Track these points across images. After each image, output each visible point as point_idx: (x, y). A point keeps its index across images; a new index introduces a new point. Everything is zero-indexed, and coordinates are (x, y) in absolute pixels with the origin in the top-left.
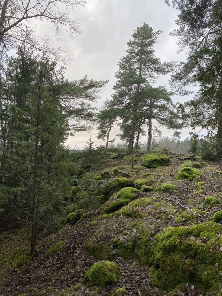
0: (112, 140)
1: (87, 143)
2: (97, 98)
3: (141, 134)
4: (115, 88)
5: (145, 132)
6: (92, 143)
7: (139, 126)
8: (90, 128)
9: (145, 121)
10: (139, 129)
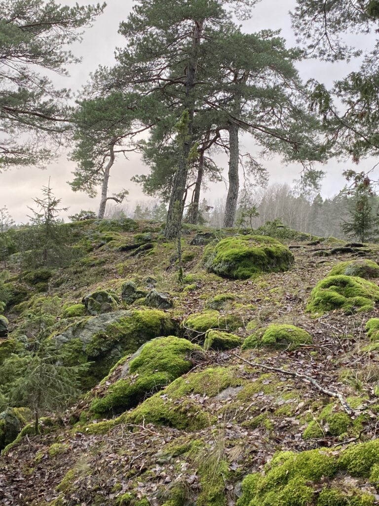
0: (119, 195)
1: (38, 201)
2: (70, 59)
3: (206, 178)
4: (126, 29)
5: (218, 170)
6: (55, 203)
7: (202, 151)
8: (46, 154)
9: (218, 136)
10: (202, 159)
